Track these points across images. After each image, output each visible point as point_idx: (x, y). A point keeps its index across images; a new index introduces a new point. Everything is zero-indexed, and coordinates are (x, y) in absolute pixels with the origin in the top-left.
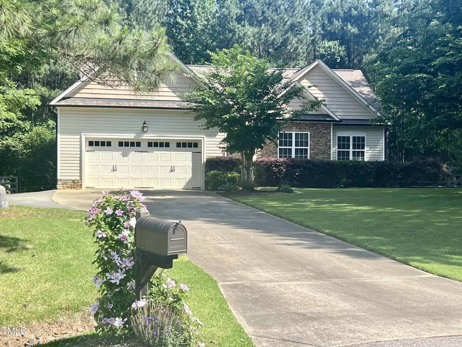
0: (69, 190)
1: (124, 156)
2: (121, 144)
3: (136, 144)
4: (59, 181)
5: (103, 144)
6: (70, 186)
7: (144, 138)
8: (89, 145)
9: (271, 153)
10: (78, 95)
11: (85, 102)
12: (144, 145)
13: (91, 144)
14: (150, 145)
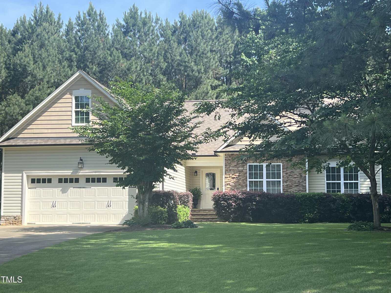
0: (12, 226)
1: (63, 193)
2: (60, 181)
3: (74, 181)
4: (2, 217)
5: (44, 181)
6: (12, 222)
7: (80, 174)
8: (32, 183)
9: (240, 186)
10: (21, 136)
11: (25, 142)
12: (82, 181)
13: (33, 181)
14: (88, 180)
